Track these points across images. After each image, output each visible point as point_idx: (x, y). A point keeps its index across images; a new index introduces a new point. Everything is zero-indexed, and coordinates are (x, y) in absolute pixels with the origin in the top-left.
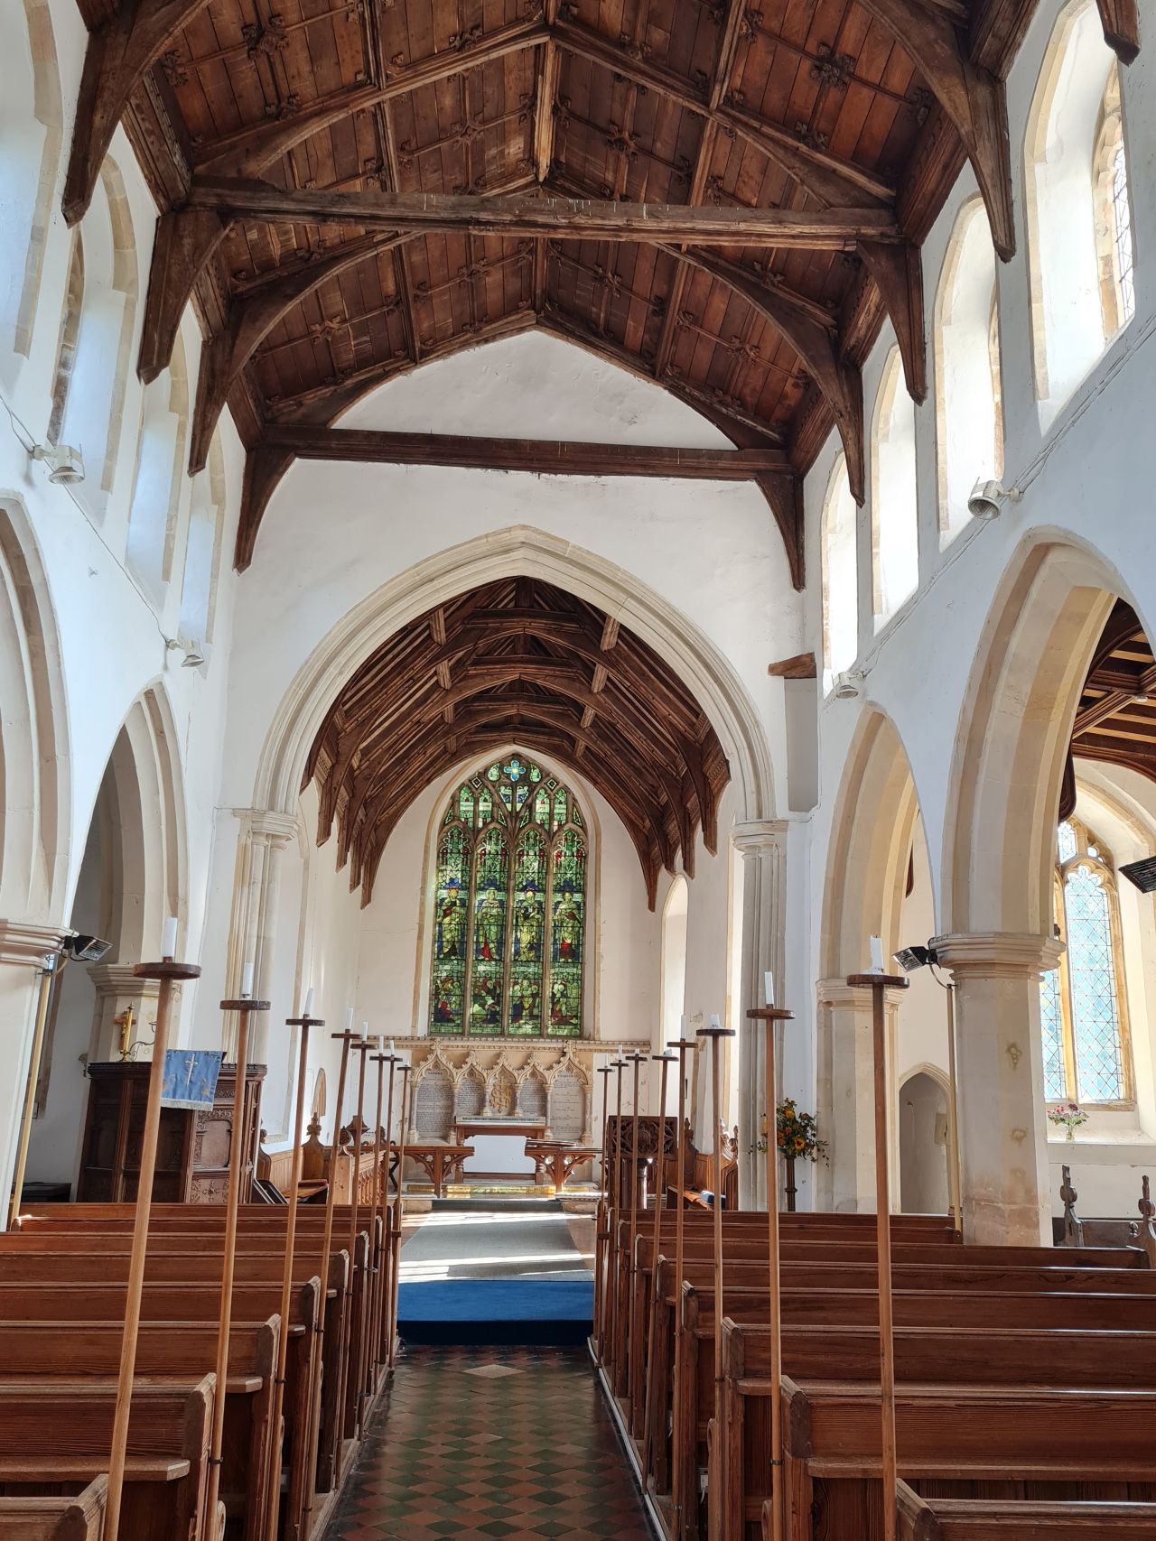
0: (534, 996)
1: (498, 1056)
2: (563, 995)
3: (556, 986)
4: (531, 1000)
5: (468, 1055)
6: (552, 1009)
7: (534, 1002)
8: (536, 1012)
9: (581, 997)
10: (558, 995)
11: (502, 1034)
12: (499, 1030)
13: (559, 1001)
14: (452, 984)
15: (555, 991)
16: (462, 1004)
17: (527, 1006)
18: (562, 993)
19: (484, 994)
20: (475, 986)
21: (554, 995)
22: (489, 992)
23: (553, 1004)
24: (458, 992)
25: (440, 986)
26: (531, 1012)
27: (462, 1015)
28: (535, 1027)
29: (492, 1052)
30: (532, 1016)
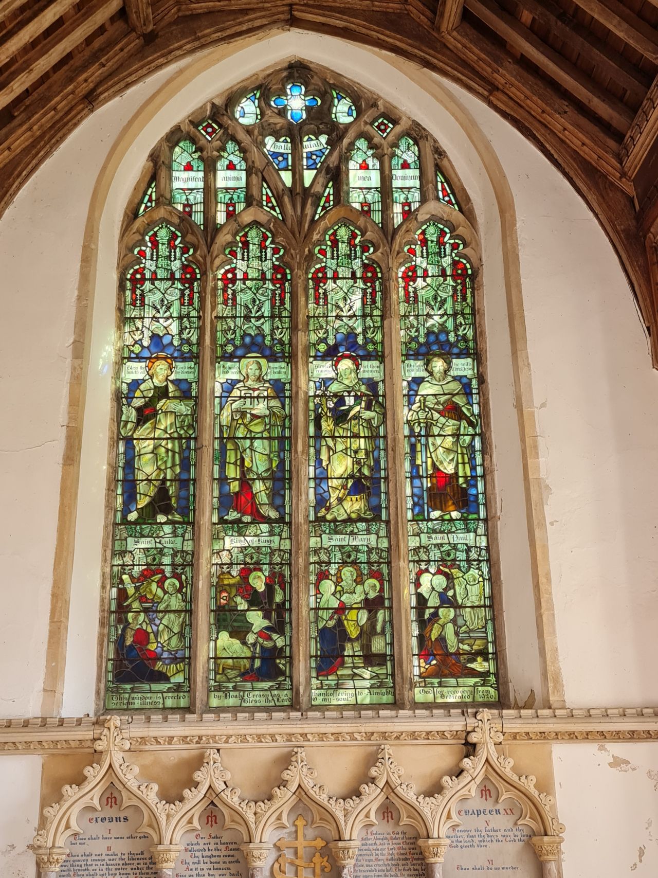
0: (372, 605)
1: (286, 761)
2: (447, 601)
3: (425, 579)
4: (364, 616)
5: (199, 762)
6: (421, 638)
7: (372, 619)
8: (378, 645)
9: (493, 604)
10: (433, 601)
11: (294, 705)
12: (285, 695)
13: (435, 615)
14: (161, 584)
15: (424, 590)
16: (187, 632)
17: (353, 632)
18: (442, 596)
19: (243, 605)
20: (219, 587)
21: (422, 601)
22: (255, 600)
23: (423, 624)
24: (175, 602)
25: (131, 590)
26: (367, 647)
27: (186, 660)
28: (378, 685)
29: (267, 753)
30: (370, 659)
